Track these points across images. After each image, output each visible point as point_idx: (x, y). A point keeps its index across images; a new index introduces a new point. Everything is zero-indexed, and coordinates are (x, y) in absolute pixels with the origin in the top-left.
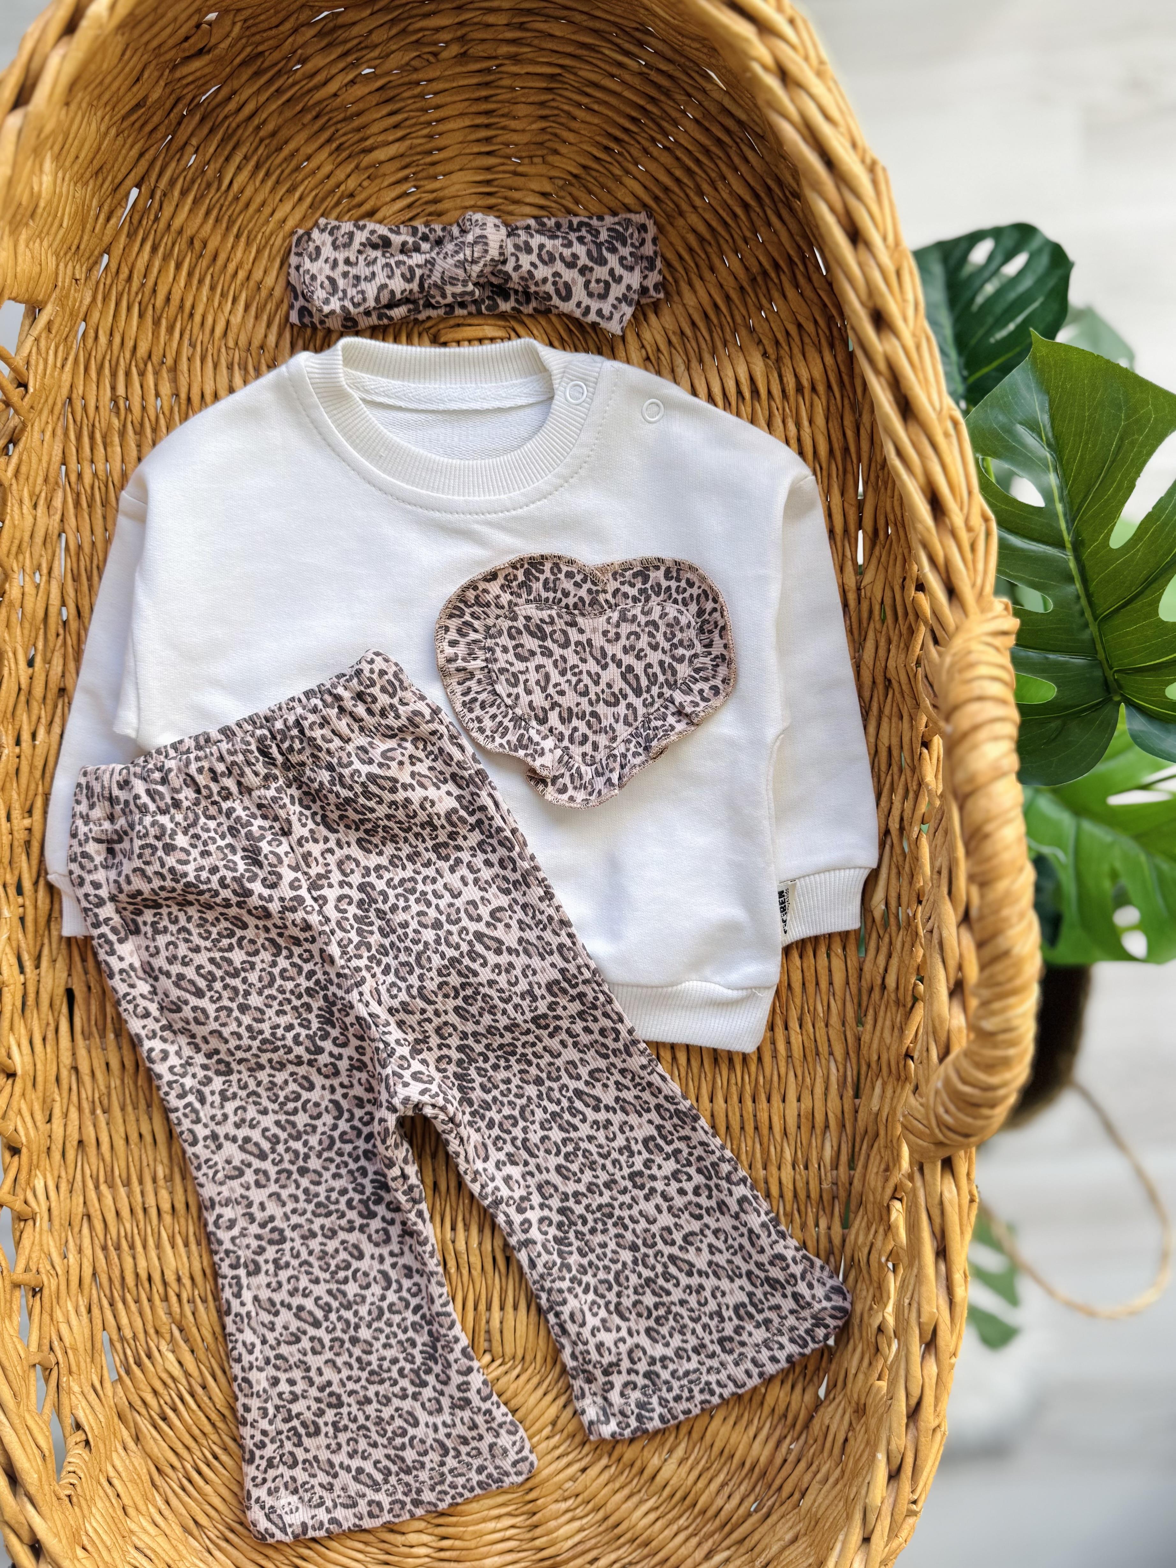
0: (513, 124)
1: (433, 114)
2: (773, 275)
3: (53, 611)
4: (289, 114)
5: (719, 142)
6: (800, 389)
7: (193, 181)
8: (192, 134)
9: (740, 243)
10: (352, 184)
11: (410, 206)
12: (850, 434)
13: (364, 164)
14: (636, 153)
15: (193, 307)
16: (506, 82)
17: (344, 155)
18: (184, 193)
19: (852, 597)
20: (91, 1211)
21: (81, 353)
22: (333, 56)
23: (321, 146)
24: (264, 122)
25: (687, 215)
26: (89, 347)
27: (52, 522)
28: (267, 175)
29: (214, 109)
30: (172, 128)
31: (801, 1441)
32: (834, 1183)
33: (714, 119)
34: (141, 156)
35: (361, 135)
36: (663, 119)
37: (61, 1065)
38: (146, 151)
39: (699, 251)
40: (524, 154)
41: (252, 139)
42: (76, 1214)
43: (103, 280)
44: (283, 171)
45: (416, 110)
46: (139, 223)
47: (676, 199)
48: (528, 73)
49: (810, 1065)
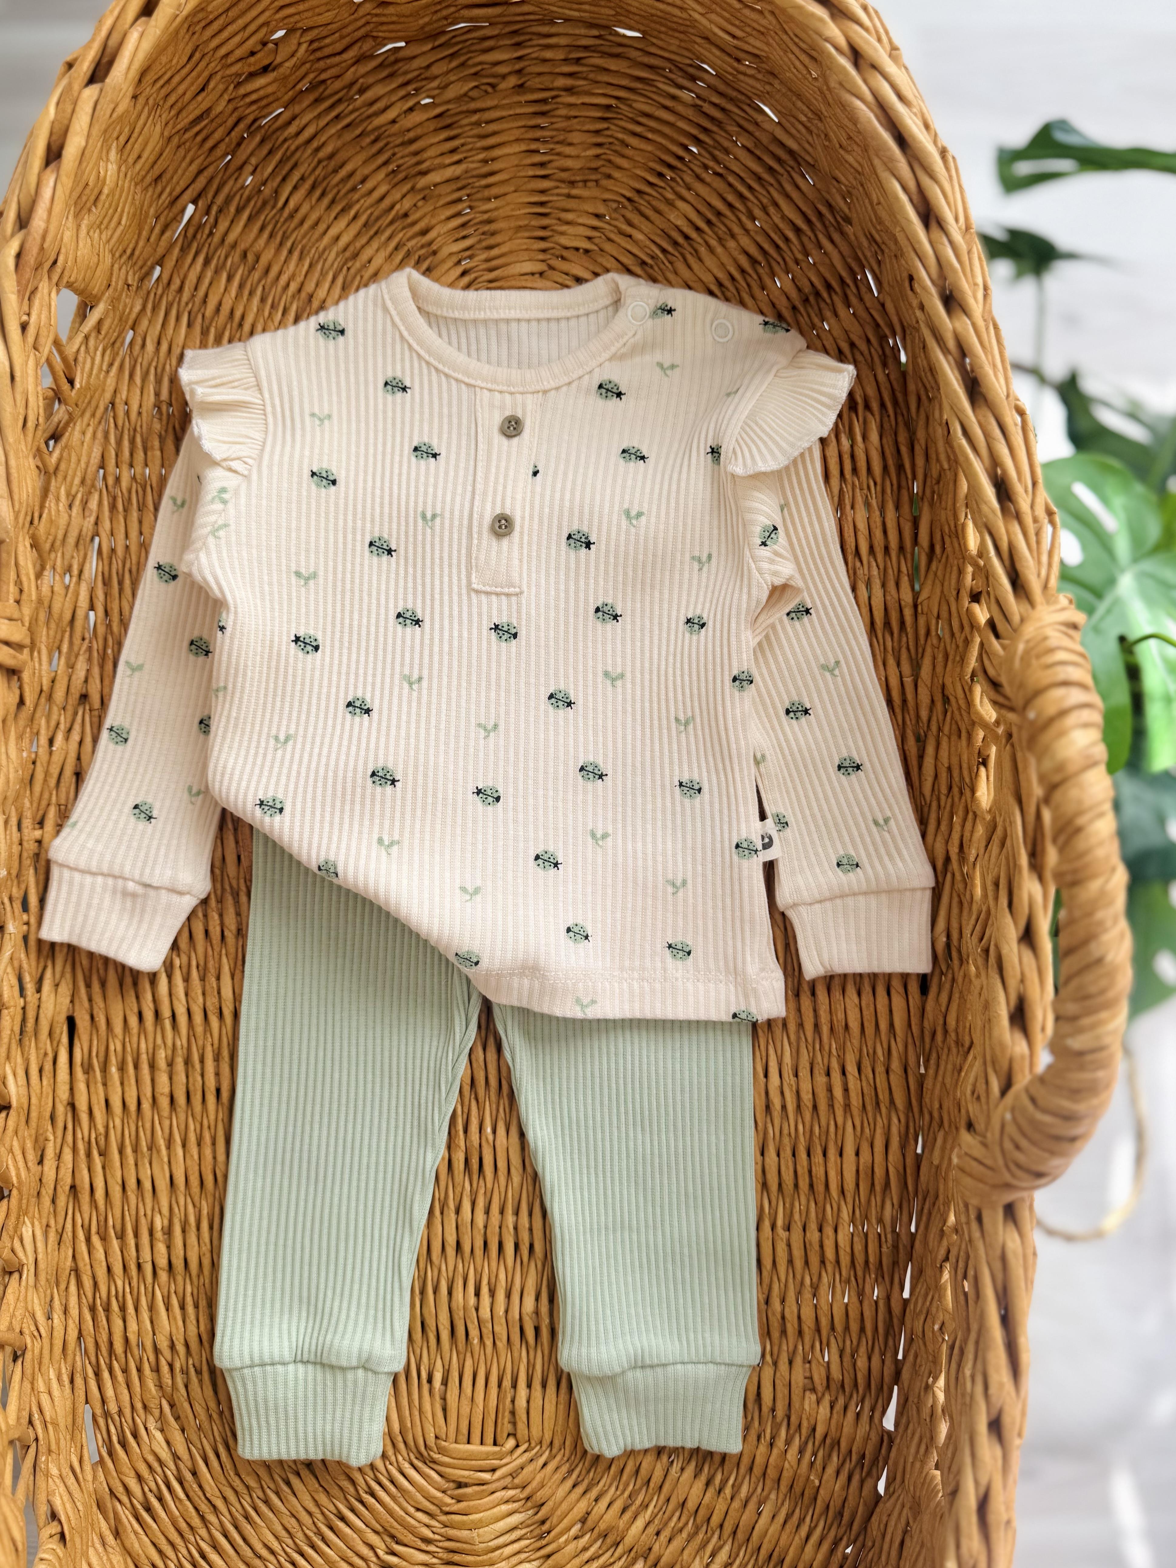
0: (568, 150)
1: (490, 141)
2: (825, 296)
3: (80, 613)
4: (349, 136)
5: (770, 169)
6: (853, 406)
7: (249, 200)
8: (251, 154)
9: (791, 264)
10: (407, 204)
11: (464, 225)
12: (904, 451)
13: (419, 186)
14: (689, 179)
15: (243, 317)
16: (563, 112)
17: (401, 176)
18: (240, 210)
19: (909, 612)
20: (81, 1265)
21: (127, 360)
22: (394, 86)
23: (379, 167)
24: (323, 144)
25: (739, 237)
26: (135, 353)
27: (86, 524)
28: (323, 194)
29: (274, 132)
30: (232, 147)
31: (859, 1544)
32: (895, 1247)
33: (766, 149)
34: (199, 172)
35: (418, 158)
36: (715, 148)
37: (57, 1100)
38: (206, 168)
39: (751, 272)
40: (578, 179)
41: (310, 160)
42: (64, 1268)
43: (153, 291)
44: (339, 191)
45: (474, 137)
46: (194, 237)
47: (728, 223)
48: (583, 104)
49: (870, 1114)
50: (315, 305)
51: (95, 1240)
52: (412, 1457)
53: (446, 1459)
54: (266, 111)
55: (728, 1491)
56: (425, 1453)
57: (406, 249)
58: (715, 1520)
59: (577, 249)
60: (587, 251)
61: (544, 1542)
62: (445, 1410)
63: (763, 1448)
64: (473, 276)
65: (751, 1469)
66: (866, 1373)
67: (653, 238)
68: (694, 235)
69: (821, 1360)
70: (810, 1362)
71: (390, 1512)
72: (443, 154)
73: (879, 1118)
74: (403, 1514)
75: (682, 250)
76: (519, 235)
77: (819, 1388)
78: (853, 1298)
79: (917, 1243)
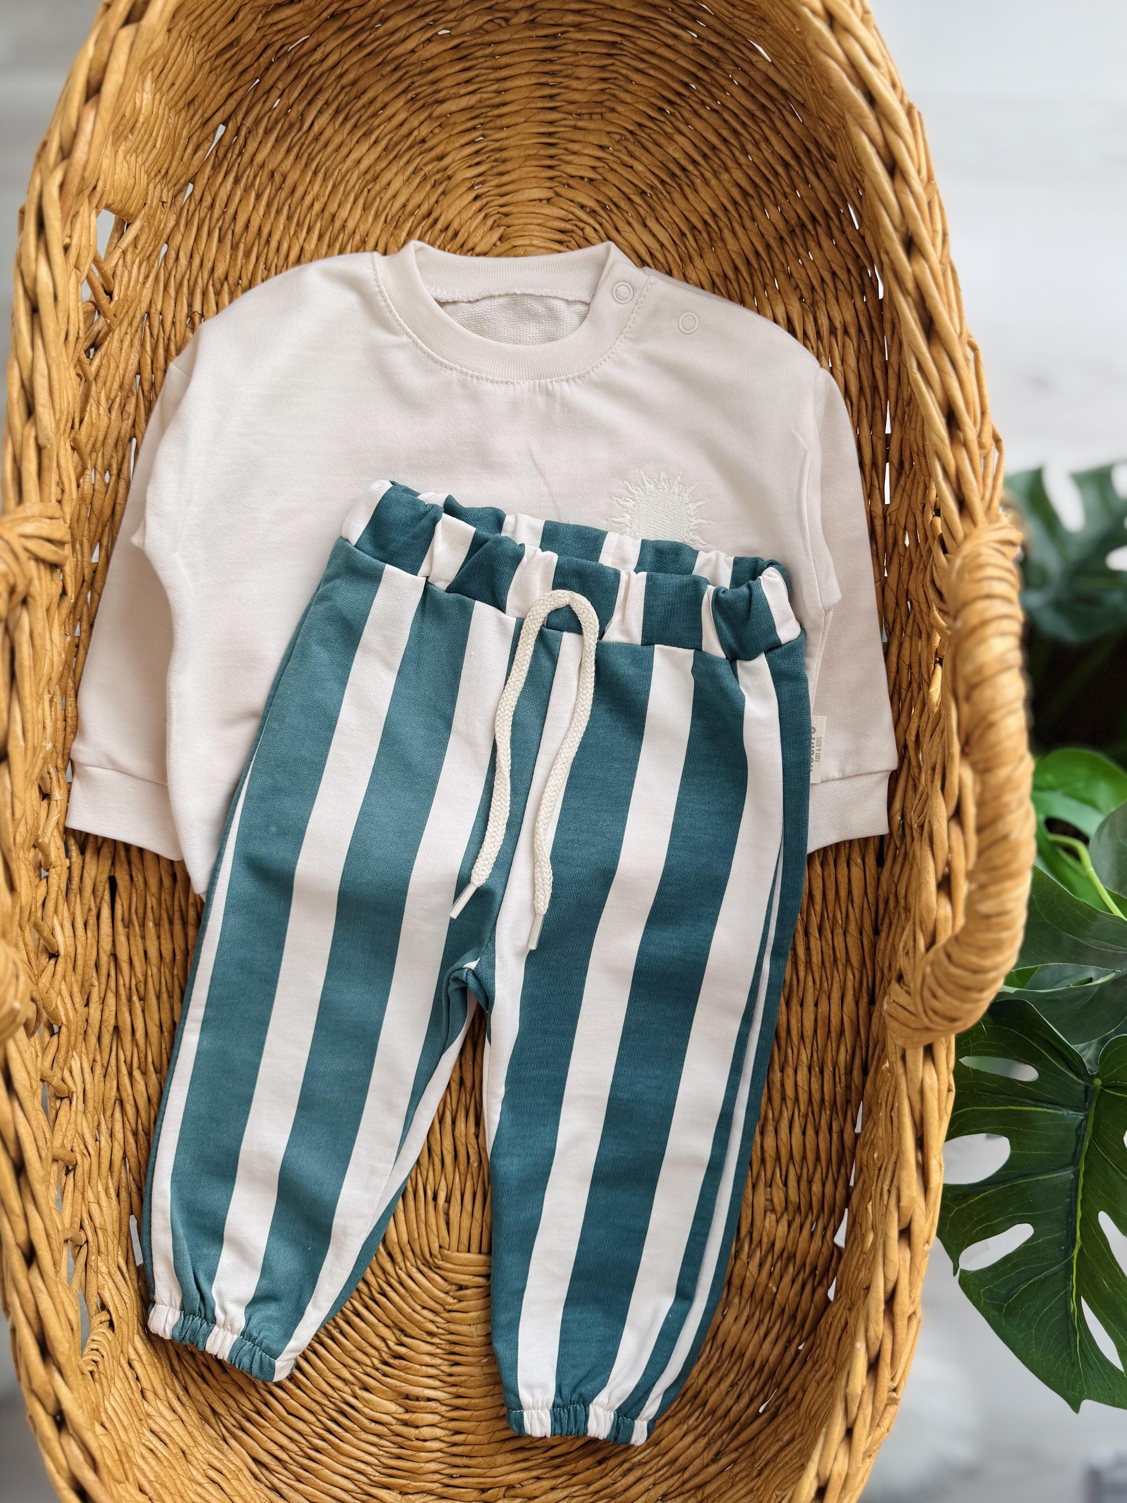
0: (575, 84)
1: (501, 73)
2: (810, 227)
3: (119, 509)
4: (369, 65)
5: (763, 107)
6: (833, 331)
7: (276, 122)
8: (278, 79)
9: (780, 197)
11: (477, 152)
12: (878, 373)
13: (436, 114)
14: (687, 114)
15: (270, 235)
16: (571, 47)
17: (419, 104)
18: (267, 132)
19: (879, 523)
20: (124, 1095)
21: (162, 272)
22: (412, 17)
23: (398, 96)
24: (346, 71)
25: (733, 171)
26: (169, 267)
27: (124, 427)
28: (346, 119)
29: (300, 58)
30: (261, 72)
31: (810, 1342)
32: (848, 1087)
33: (759, 88)
34: (230, 95)
35: (435, 87)
36: (713, 85)
37: (101, 950)
38: (236, 91)
39: (743, 204)
40: (584, 111)
41: (333, 86)
42: (110, 1098)
43: (187, 207)
44: (361, 117)
45: (487, 68)
46: (225, 156)
47: (723, 157)
48: (590, 40)
49: (828, 971)
50: (338, 224)
51: (137, 1073)
52: (419, 1263)
53: (449, 1266)
54: (292, 38)
56: (430, 1260)
57: (423, 173)
59: (582, 178)
60: (591, 180)
62: (448, 1224)
64: (485, 201)
66: (820, 1196)
67: (653, 169)
68: (690, 167)
69: (781, 1185)
70: (771, 1186)
71: (400, 1310)
72: (458, 84)
73: (836, 974)
74: (410, 1310)
75: (679, 181)
76: (528, 163)
77: (779, 1209)
78: (810, 1131)
79: (868, 1085)
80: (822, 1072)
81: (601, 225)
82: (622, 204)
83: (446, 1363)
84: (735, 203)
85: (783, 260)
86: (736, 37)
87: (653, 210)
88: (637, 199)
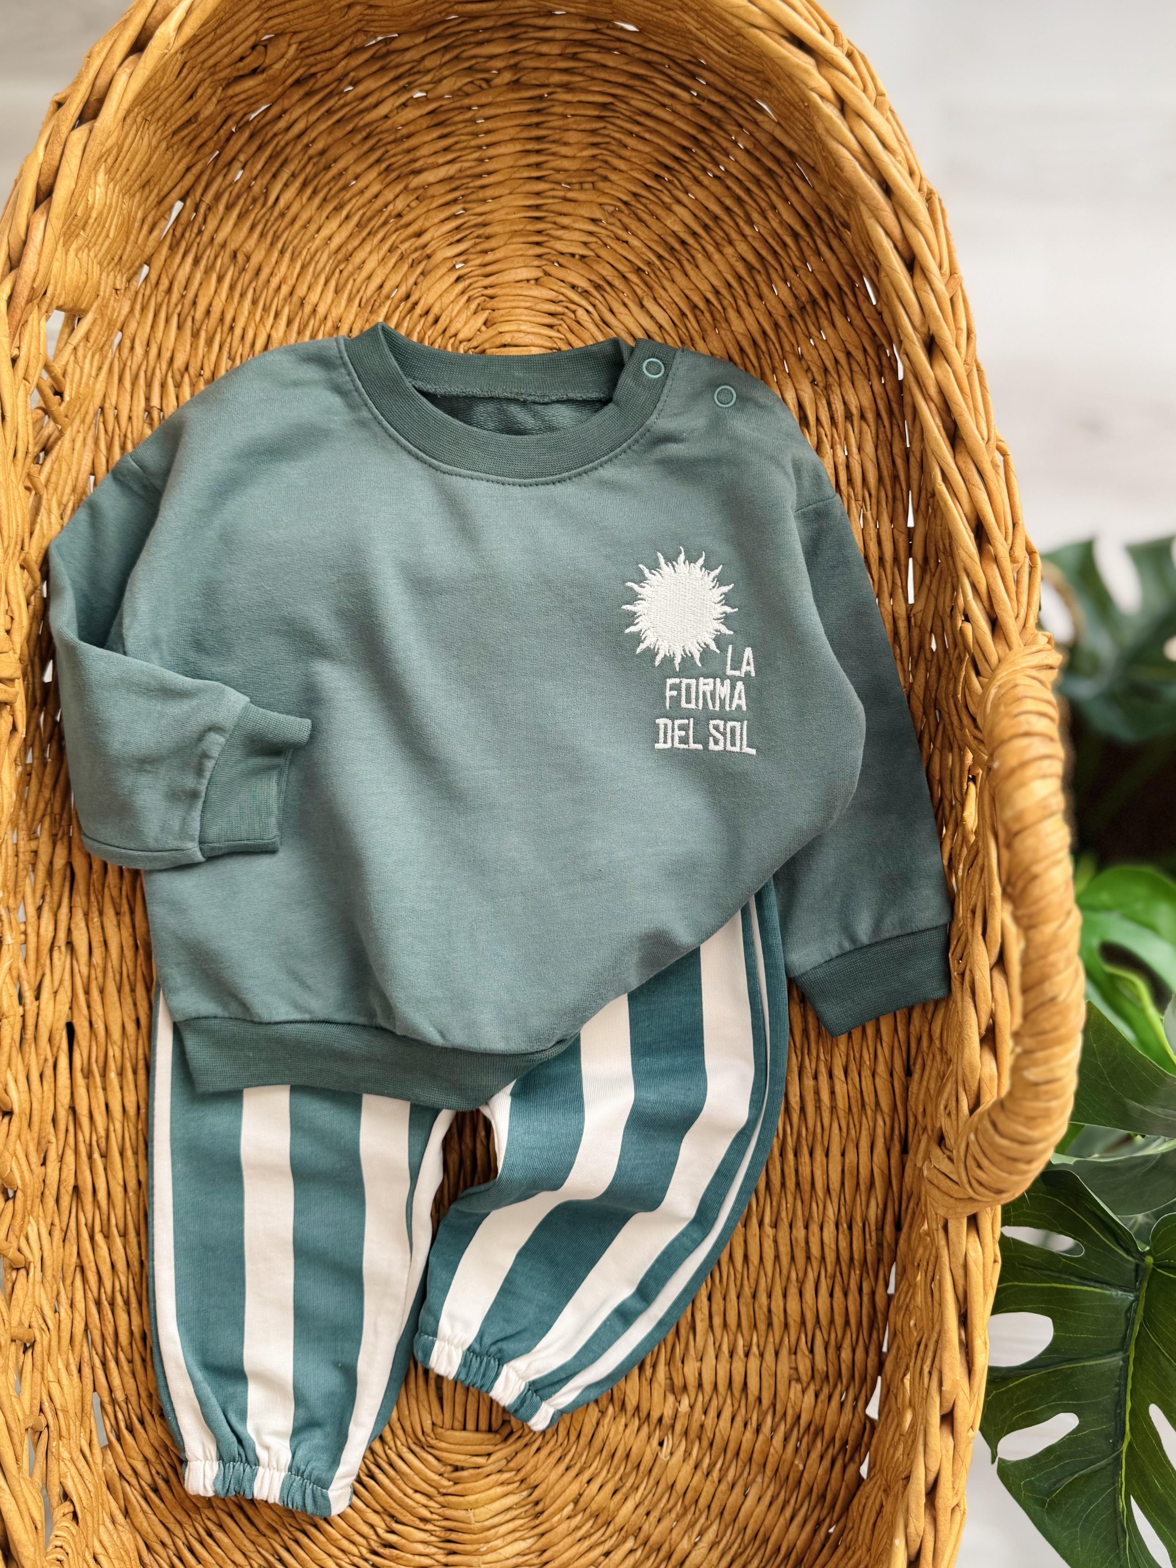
0: (564, 150)
1: (484, 139)
2: (822, 304)
4: (339, 133)
5: (769, 172)
6: (849, 417)
7: (239, 197)
8: (240, 150)
9: (789, 270)
10: (400, 205)
11: (457, 228)
12: (899, 462)
13: (412, 186)
14: (686, 182)
15: (233, 321)
16: (559, 109)
17: (394, 175)
18: (228, 208)
19: (901, 627)
20: (86, 1262)
21: (116, 362)
22: (386, 80)
23: (371, 166)
24: (313, 141)
25: (737, 243)
26: (124, 355)
28: (315, 192)
29: (263, 127)
30: (221, 144)
31: (841, 1524)
32: (880, 1244)
33: (765, 150)
34: (188, 169)
35: (410, 156)
36: (714, 149)
37: (58, 1104)
38: (193, 165)
39: (748, 280)
40: (574, 180)
41: (300, 157)
42: (69, 1265)
43: (142, 291)
44: (330, 189)
45: (467, 134)
46: (183, 235)
47: (726, 227)
48: (580, 102)
49: (856, 1117)
50: (308, 309)
51: (99, 1238)
52: (411, 1443)
53: (443, 1445)
54: (253, 108)
55: (715, 1474)
56: (423, 1439)
57: (399, 252)
58: (703, 1502)
59: (573, 255)
60: (583, 257)
61: (537, 1522)
62: (442, 1398)
63: (749, 1434)
64: (467, 282)
65: (738, 1454)
66: (850, 1364)
67: (649, 244)
68: (690, 240)
69: (807, 1352)
70: (795, 1353)
71: (389, 1494)
72: (436, 153)
73: (864, 1120)
74: (400, 1495)
75: (678, 256)
76: (514, 240)
77: (805, 1379)
78: (838, 1293)
79: (902, 1242)
80: (850, 1228)
81: (594, 306)
82: (617, 283)
83: (441, 1551)
84: (740, 278)
85: (794, 341)
86: (740, 95)
87: (651, 288)
88: (633, 278)
